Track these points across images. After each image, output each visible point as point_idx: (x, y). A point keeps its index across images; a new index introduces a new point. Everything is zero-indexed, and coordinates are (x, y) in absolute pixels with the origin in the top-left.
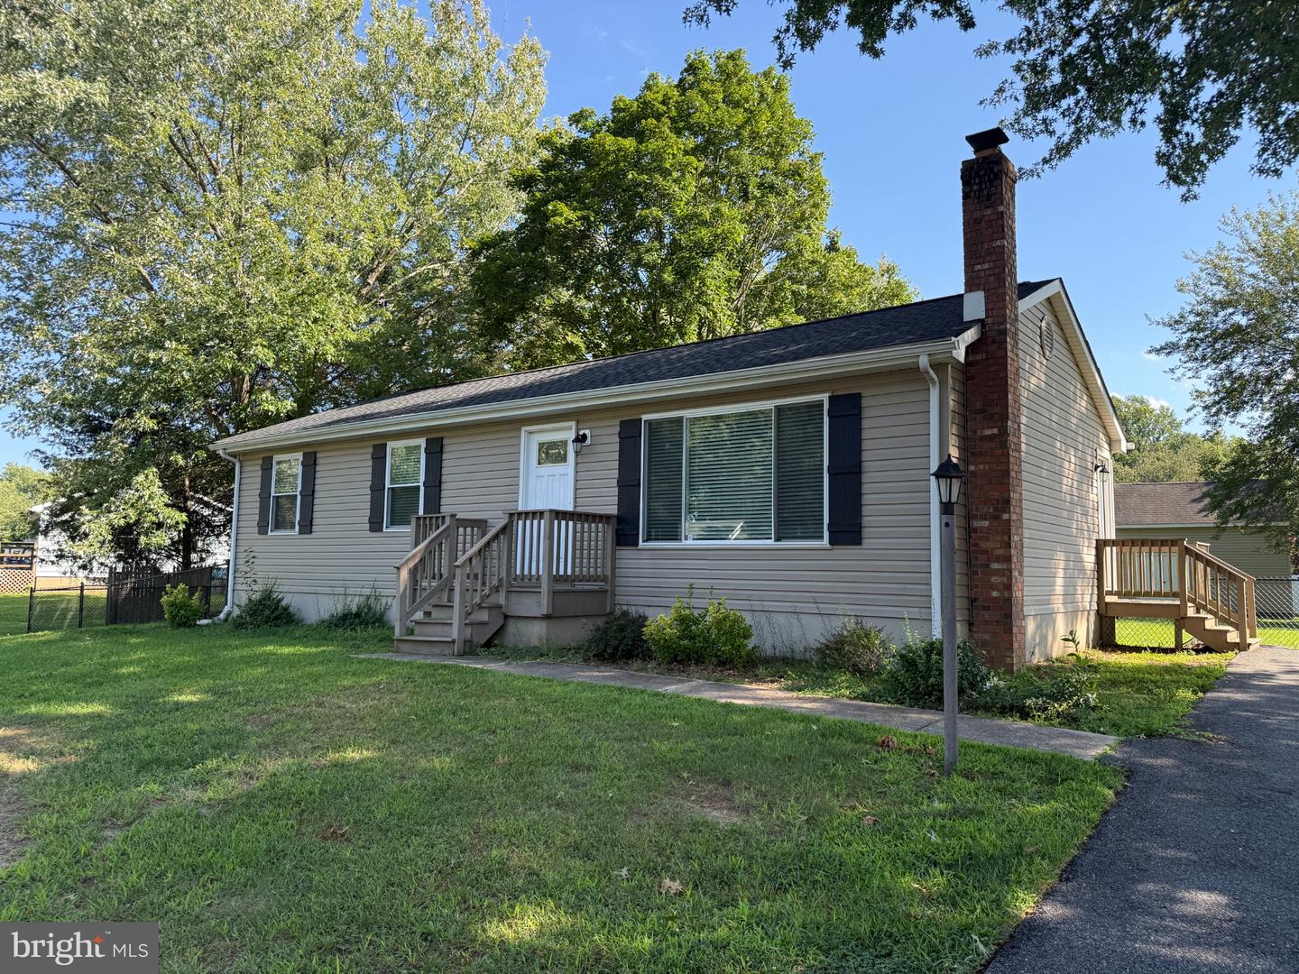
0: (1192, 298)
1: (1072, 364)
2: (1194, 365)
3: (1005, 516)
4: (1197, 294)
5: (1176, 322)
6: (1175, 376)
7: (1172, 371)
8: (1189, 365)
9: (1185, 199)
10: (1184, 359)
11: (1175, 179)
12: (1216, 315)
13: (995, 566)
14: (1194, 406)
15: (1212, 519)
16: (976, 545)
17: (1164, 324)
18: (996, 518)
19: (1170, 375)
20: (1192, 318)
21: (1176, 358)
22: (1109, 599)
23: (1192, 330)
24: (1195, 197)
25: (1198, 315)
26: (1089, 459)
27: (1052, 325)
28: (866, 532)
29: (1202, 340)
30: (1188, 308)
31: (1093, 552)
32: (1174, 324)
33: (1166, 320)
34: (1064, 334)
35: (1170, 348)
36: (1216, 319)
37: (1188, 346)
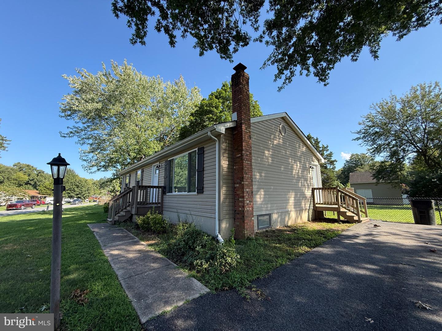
0: (363, 126)
1: (298, 138)
2: (367, 143)
3: (242, 183)
4: (364, 125)
5: (359, 132)
6: (361, 146)
7: (360, 144)
8: (365, 143)
9: (325, 85)
10: (363, 141)
11: (321, 80)
12: (370, 129)
13: (240, 199)
14: (368, 153)
15: (375, 181)
16: (236, 193)
17: (356, 133)
18: (240, 183)
19: (360, 146)
20: (363, 131)
21: (360, 141)
22: (317, 205)
23: (364, 134)
24: (328, 84)
25: (365, 130)
26: (307, 165)
27: (286, 127)
28: (205, 189)
29: (367, 136)
30: (362, 129)
31: (311, 191)
32: (358, 133)
33: (356, 132)
34: (293, 129)
35: (358, 139)
36: (370, 130)
37: (362, 138)
